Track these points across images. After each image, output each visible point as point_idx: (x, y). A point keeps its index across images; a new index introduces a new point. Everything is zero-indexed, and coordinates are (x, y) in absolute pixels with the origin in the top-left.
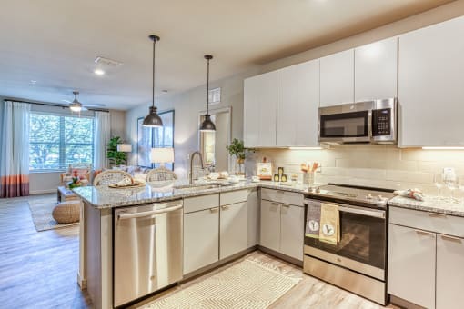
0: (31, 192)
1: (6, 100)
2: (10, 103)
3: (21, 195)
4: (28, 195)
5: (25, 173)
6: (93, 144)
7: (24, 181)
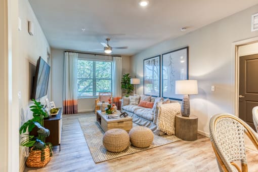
0: (79, 111)
1: (65, 52)
2: (67, 53)
3: (74, 113)
4: (77, 113)
5: (76, 99)
6: (111, 79)
7: (75, 104)
